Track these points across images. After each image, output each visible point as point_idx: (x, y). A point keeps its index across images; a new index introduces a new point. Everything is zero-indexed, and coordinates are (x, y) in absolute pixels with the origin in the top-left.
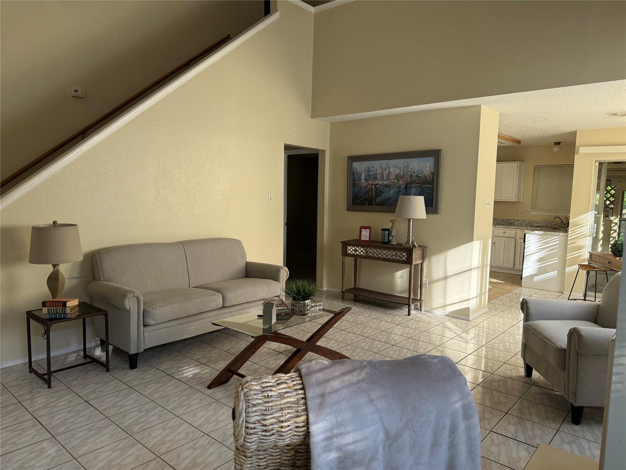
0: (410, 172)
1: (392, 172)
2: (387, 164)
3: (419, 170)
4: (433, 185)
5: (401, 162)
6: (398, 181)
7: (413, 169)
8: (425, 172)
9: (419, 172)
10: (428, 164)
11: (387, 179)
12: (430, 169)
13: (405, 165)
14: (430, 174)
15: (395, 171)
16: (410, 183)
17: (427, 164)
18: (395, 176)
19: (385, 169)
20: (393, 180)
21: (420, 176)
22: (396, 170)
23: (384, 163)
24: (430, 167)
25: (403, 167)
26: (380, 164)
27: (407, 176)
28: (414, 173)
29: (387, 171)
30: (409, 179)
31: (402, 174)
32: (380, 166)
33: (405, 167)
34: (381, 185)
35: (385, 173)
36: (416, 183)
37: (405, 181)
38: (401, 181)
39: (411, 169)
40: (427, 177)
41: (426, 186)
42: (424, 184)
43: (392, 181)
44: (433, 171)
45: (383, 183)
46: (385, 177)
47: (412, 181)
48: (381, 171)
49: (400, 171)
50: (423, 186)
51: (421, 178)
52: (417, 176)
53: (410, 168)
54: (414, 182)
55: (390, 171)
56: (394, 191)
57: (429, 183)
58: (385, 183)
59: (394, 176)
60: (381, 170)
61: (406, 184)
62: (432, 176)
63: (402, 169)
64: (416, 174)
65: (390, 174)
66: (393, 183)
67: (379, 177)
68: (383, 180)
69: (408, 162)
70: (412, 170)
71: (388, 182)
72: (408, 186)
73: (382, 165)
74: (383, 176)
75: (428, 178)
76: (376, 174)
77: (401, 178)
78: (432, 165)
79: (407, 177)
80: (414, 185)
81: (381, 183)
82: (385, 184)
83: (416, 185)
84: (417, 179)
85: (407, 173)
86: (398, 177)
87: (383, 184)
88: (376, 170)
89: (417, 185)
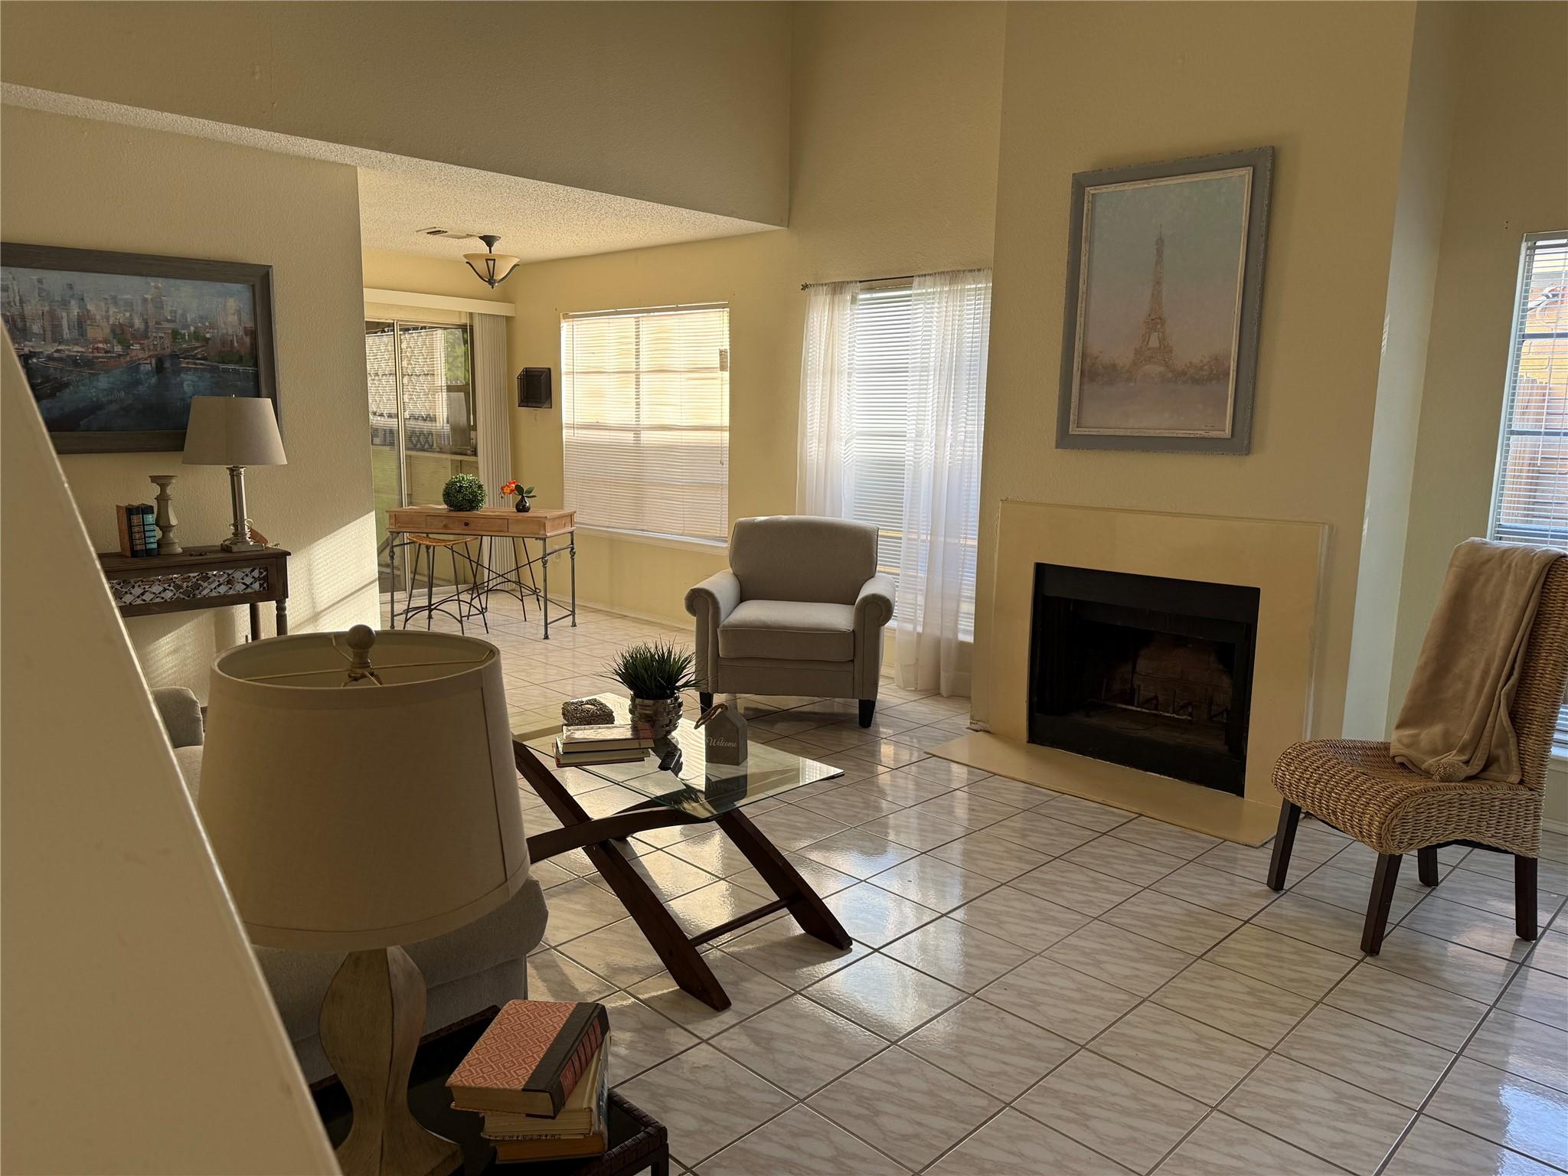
0: (168, 321)
1: (98, 317)
2: (71, 286)
3: (202, 318)
4: (256, 364)
5: (133, 288)
6: (127, 347)
7: (180, 312)
8: (223, 326)
9: (204, 324)
10: (232, 304)
11: (77, 339)
12: (240, 320)
13: (149, 297)
14: (241, 333)
15: (107, 311)
16: (174, 356)
17: (228, 304)
18: (113, 331)
19: (65, 304)
20: (105, 341)
21: (208, 336)
22: (112, 310)
23: (56, 280)
24: (239, 312)
25: (140, 301)
26: (40, 281)
27: (161, 335)
28: (187, 327)
29: (75, 311)
30: (167, 342)
31: (138, 323)
32: (39, 289)
33: (150, 306)
34: (50, 358)
35: (64, 314)
36: (194, 357)
37: (152, 348)
38: (137, 347)
39: (171, 311)
40: (232, 341)
41: (231, 367)
42: (223, 362)
43: (100, 345)
44: (250, 324)
45: (58, 351)
46: (66, 330)
47: (180, 350)
48: (47, 309)
49: (128, 314)
50: (222, 366)
51: (210, 342)
52: (196, 336)
53: (170, 309)
54: (187, 354)
55: (88, 311)
57: (240, 361)
58: (69, 350)
59: (107, 331)
60: (46, 304)
61: (160, 362)
62: (247, 340)
63: (139, 308)
64: (192, 329)
65: (88, 322)
66: (106, 352)
67: (36, 328)
68: (57, 338)
69: (156, 288)
70: (178, 316)
71: (80, 349)
72: (167, 364)
73: (45, 286)
74: (56, 328)
75: (236, 344)
76: (23, 318)
77: (134, 337)
78: (246, 308)
79: (161, 338)
80: (187, 363)
81: (50, 349)
82: (68, 356)
83: (195, 364)
84: (197, 345)
85: (157, 323)
86: (121, 334)
87: (63, 355)
88: (21, 302)
89: (201, 364)
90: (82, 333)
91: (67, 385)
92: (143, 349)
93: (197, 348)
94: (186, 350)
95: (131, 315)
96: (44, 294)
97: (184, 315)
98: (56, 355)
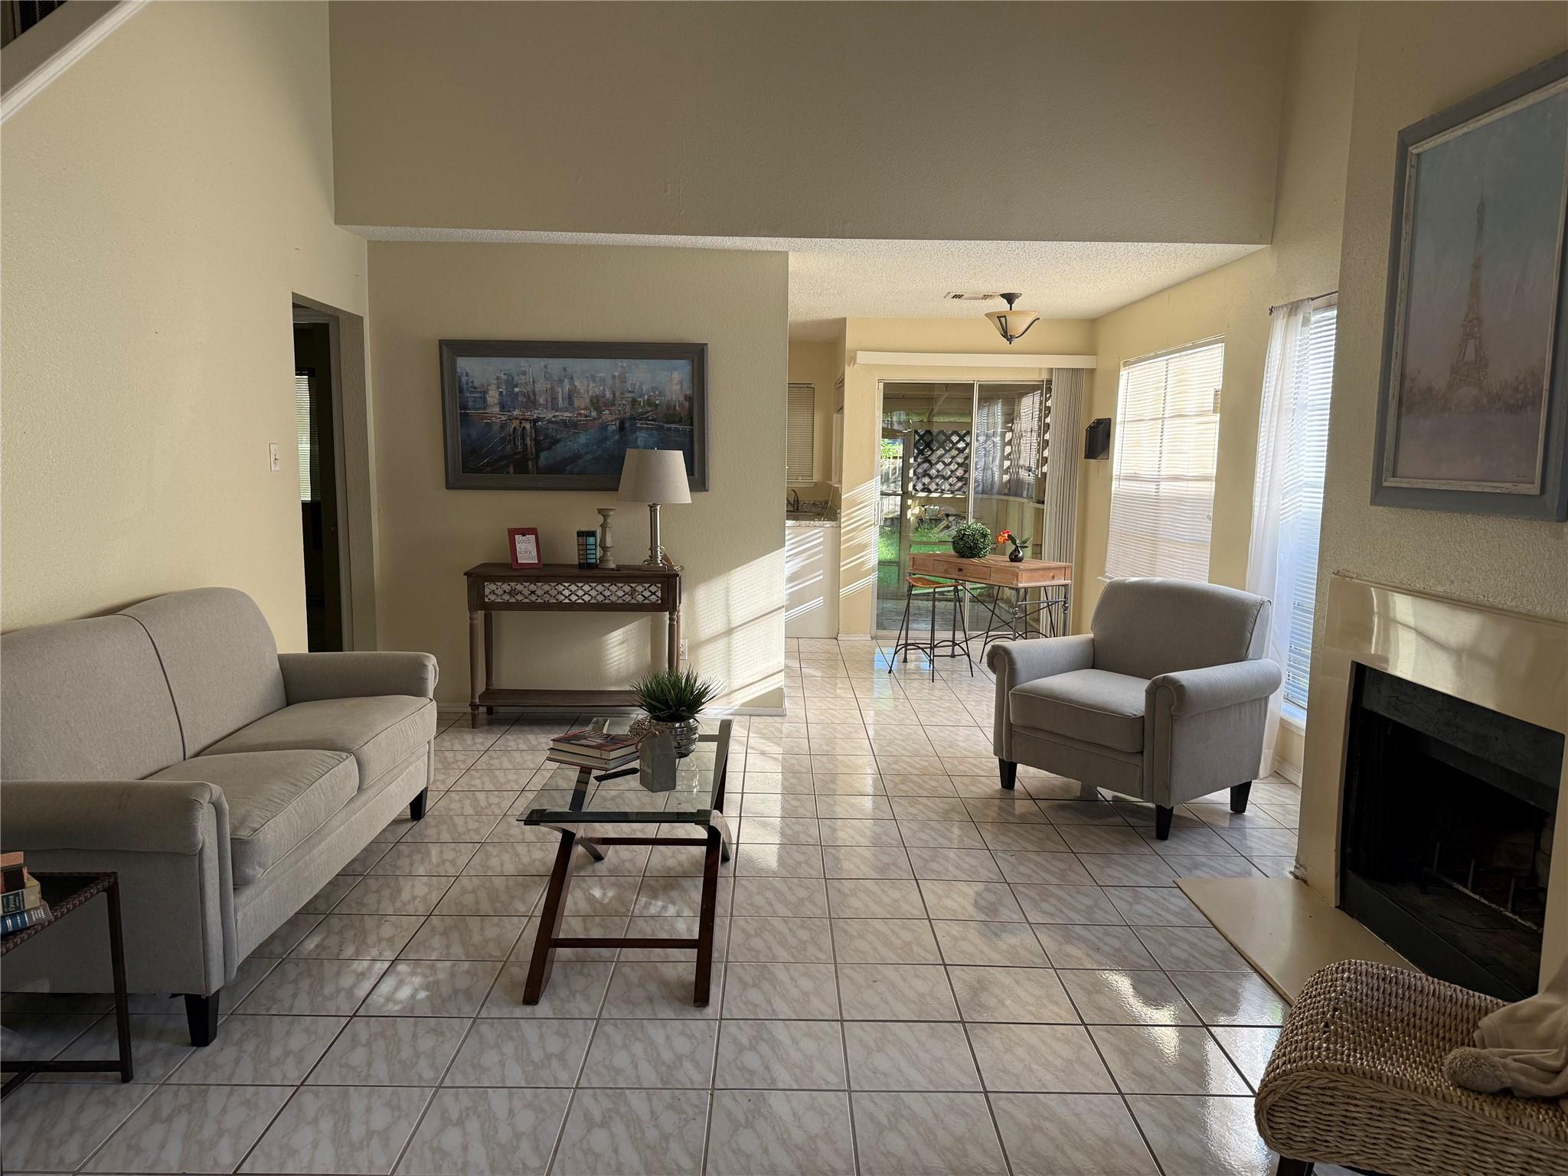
0: (629, 392)
1: (582, 391)
2: (565, 369)
3: (654, 389)
4: (692, 424)
5: (605, 368)
6: (600, 412)
7: (638, 384)
8: (669, 394)
9: (654, 393)
10: (676, 375)
11: (567, 408)
12: (682, 389)
13: (616, 374)
14: (682, 399)
15: (588, 387)
16: (633, 418)
17: (674, 376)
18: (591, 401)
19: (561, 382)
20: (586, 409)
21: (657, 402)
22: (592, 385)
23: (556, 365)
24: (681, 383)
25: (610, 378)
26: (546, 367)
27: (624, 402)
28: (642, 396)
29: (567, 387)
30: (628, 408)
31: (608, 395)
32: (545, 372)
33: (617, 381)
34: (550, 421)
35: (560, 390)
36: (647, 419)
37: (617, 412)
38: (607, 412)
39: (632, 384)
40: (675, 406)
41: (673, 426)
42: (668, 423)
43: (582, 412)
44: (689, 392)
45: (554, 416)
46: (561, 401)
47: (636, 414)
48: (549, 386)
49: (602, 388)
50: (666, 426)
51: (659, 407)
52: (649, 403)
53: (631, 382)
54: (642, 417)
55: (576, 387)
56: (588, 437)
57: (680, 421)
58: (562, 416)
59: (588, 400)
60: (549, 383)
61: (622, 423)
62: (687, 404)
63: (609, 382)
64: (646, 397)
65: (575, 395)
66: (586, 416)
67: (542, 401)
68: (555, 408)
69: (622, 367)
70: (637, 387)
71: (570, 415)
72: (627, 425)
73: (549, 370)
74: (554, 399)
75: (678, 408)
76: (534, 393)
77: (606, 405)
78: (687, 379)
79: (624, 405)
80: (641, 424)
81: (549, 415)
82: (561, 420)
83: (647, 424)
84: (649, 409)
85: (622, 394)
86: (597, 403)
87: (558, 420)
88: (534, 382)
89: (652, 424)
90: (571, 403)
91: (558, 441)
92: (611, 413)
93: (648, 412)
94: (641, 414)
95: (604, 389)
96: (547, 376)
97: (641, 387)
98: (553, 419)
